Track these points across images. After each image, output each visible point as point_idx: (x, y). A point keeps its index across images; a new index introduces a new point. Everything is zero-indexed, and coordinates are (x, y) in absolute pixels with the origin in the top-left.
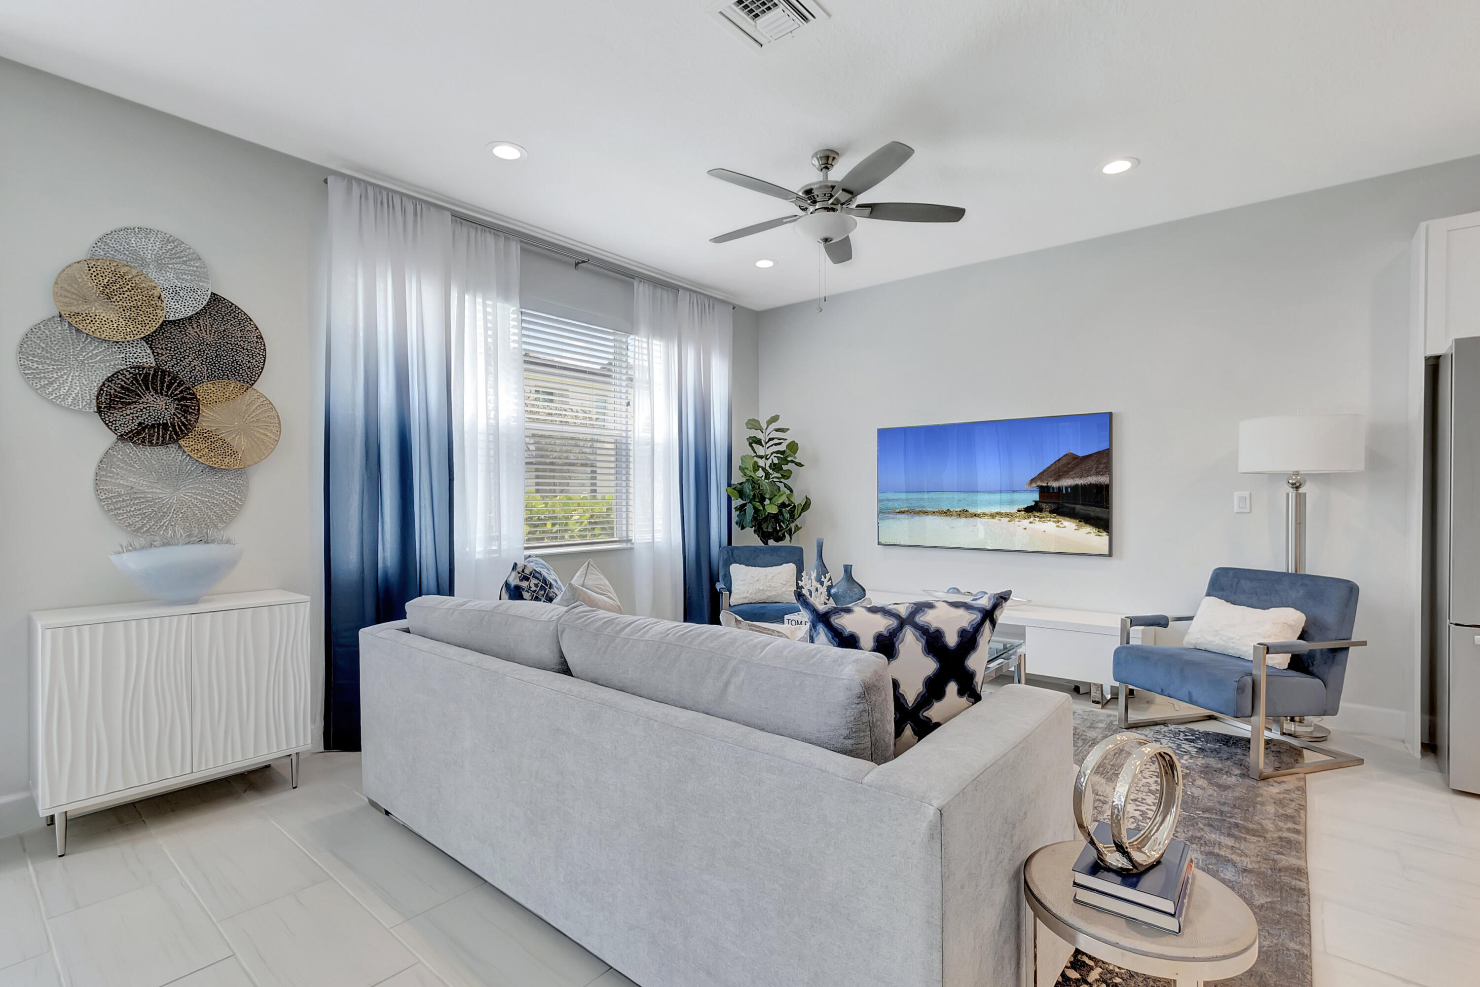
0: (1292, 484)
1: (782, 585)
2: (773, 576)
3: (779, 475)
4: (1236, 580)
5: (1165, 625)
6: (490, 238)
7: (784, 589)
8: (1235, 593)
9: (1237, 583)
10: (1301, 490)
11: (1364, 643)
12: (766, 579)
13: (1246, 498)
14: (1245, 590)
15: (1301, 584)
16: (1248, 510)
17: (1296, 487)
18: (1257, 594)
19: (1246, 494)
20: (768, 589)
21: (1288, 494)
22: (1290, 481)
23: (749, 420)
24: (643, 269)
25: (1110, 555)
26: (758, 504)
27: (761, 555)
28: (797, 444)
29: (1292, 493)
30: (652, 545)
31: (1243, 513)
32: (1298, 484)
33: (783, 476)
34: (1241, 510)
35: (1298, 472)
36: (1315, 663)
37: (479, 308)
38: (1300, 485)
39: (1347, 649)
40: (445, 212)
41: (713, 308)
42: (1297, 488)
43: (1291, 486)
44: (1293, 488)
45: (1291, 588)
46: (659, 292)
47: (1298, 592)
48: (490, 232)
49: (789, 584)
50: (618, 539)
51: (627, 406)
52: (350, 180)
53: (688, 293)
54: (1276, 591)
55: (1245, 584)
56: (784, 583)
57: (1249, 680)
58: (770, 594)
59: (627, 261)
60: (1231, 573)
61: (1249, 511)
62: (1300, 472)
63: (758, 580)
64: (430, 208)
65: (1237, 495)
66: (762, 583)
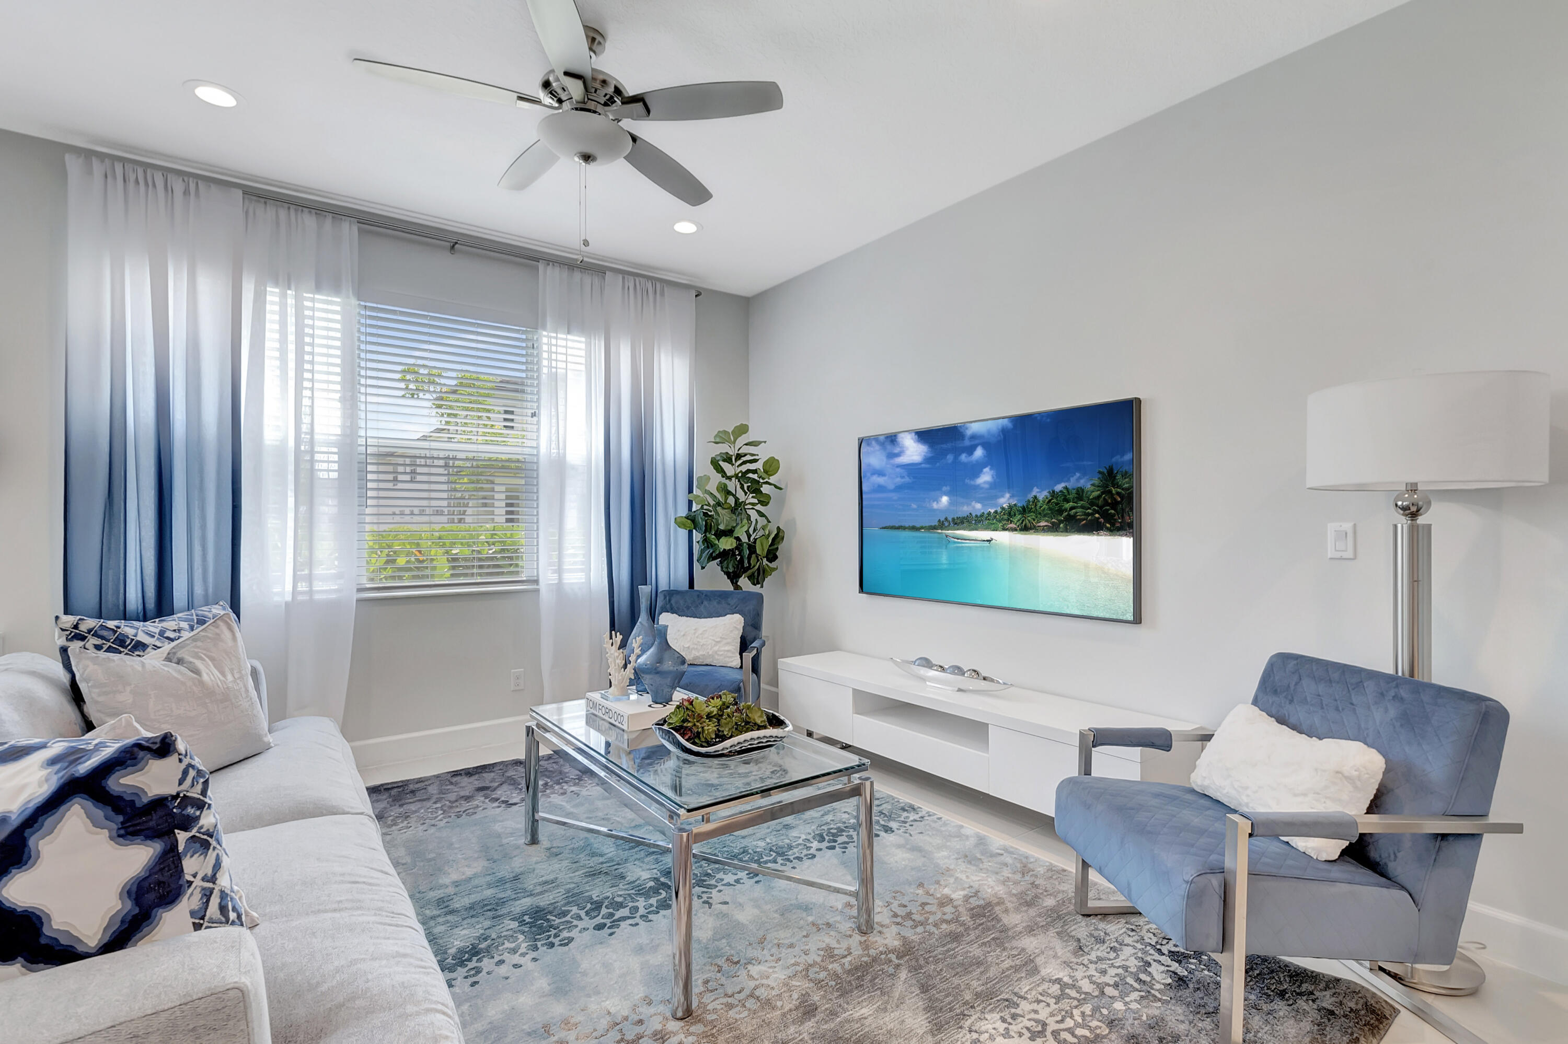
0: (1404, 509)
1: (714, 643)
2: (706, 631)
3: (756, 501)
4: (1296, 678)
5: (1167, 747)
6: (309, 221)
7: (716, 648)
8: (1291, 701)
9: (1296, 684)
10: (1421, 520)
11: (1517, 829)
12: (695, 633)
13: (1346, 534)
14: (1306, 699)
15: (1394, 697)
16: (1349, 554)
17: (1412, 512)
18: (1322, 708)
19: (1347, 526)
20: (696, 647)
21: (1396, 527)
22: (1400, 503)
23: (719, 432)
24: (549, 248)
25: (1137, 619)
26: (713, 537)
27: (706, 603)
28: (778, 461)
29: (1403, 522)
30: (559, 587)
31: (1341, 559)
32: (1414, 509)
33: (761, 502)
34: (1338, 555)
35: (1416, 484)
36: (1399, 855)
37: (291, 301)
38: (1418, 511)
39: (1475, 837)
40: (234, 190)
41: (662, 294)
42: (1414, 515)
43: (1402, 512)
44: (1406, 515)
45: (1376, 703)
46: (577, 275)
47: (1386, 710)
48: (310, 212)
49: (725, 641)
50: (525, 579)
51: (532, 417)
52: (88, 155)
53: (621, 276)
54: (1352, 704)
55: (1309, 687)
56: (718, 640)
57: (1215, 881)
58: (697, 654)
59: (527, 241)
60: (1291, 664)
61: (1351, 556)
62: (1419, 488)
63: (684, 635)
64: (210, 186)
65: (1332, 527)
66: (689, 638)
